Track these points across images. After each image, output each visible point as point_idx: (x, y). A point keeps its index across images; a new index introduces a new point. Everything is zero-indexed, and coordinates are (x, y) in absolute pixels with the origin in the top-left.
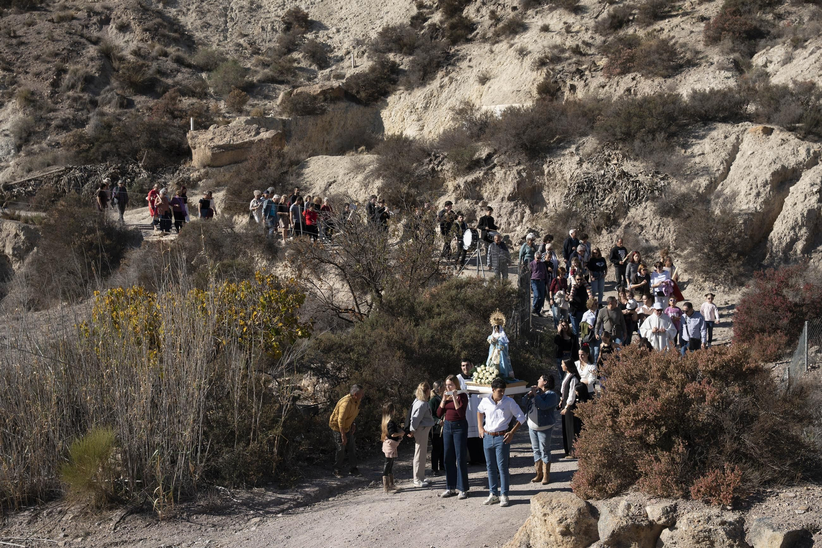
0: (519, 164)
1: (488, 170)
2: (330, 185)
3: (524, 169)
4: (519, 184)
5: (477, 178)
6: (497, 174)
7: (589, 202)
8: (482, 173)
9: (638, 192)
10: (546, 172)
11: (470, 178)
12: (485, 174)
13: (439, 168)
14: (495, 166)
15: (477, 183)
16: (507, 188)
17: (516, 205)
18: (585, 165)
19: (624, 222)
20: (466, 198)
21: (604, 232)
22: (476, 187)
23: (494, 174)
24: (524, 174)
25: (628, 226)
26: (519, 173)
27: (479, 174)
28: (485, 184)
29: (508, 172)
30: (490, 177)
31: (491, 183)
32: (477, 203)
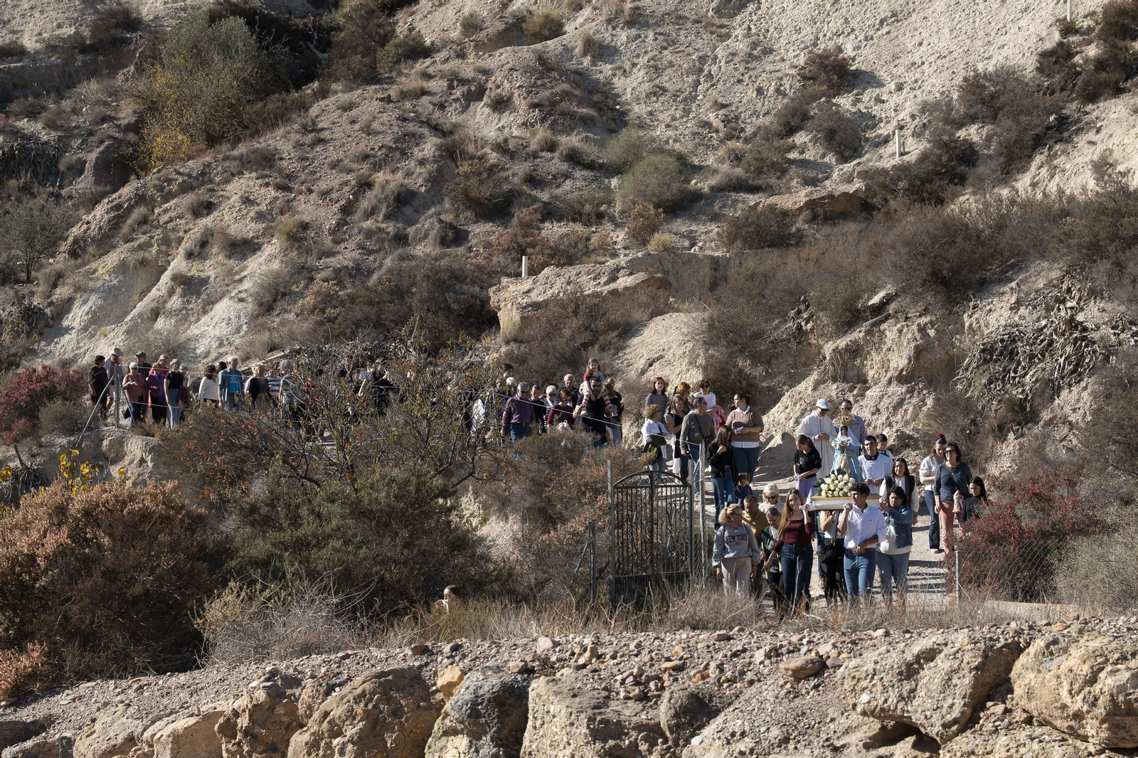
0: (925, 312)
1: (873, 325)
2: (651, 365)
3: (931, 322)
4: (919, 351)
5: (855, 342)
6: (887, 332)
7: (998, 380)
8: (861, 335)
9: (1081, 358)
10: (967, 325)
11: (842, 343)
12: (869, 332)
13: (809, 326)
14: (887, 318)
15: (855, 351)
16: (899, 361)
17: (911, 391)
18: (1022, 311)
19: (1046, 415)
20: (834, 380)
21: (1011, 436)
22: (854, 359)
23: (882, 333)
24: (932, 332)
25: (1049, 423)
26: (922, 329)
27: (858, 334)
28: (869, 353)
29: (905, 330)
30: (876, 339)
31: (878, 349)
32: (851, 390)
